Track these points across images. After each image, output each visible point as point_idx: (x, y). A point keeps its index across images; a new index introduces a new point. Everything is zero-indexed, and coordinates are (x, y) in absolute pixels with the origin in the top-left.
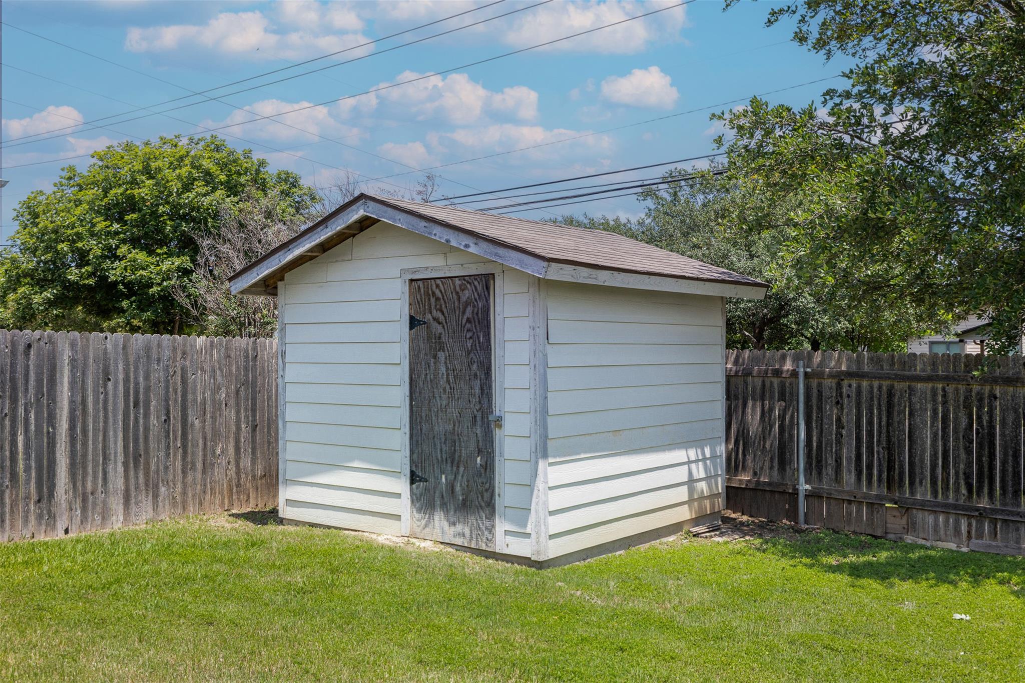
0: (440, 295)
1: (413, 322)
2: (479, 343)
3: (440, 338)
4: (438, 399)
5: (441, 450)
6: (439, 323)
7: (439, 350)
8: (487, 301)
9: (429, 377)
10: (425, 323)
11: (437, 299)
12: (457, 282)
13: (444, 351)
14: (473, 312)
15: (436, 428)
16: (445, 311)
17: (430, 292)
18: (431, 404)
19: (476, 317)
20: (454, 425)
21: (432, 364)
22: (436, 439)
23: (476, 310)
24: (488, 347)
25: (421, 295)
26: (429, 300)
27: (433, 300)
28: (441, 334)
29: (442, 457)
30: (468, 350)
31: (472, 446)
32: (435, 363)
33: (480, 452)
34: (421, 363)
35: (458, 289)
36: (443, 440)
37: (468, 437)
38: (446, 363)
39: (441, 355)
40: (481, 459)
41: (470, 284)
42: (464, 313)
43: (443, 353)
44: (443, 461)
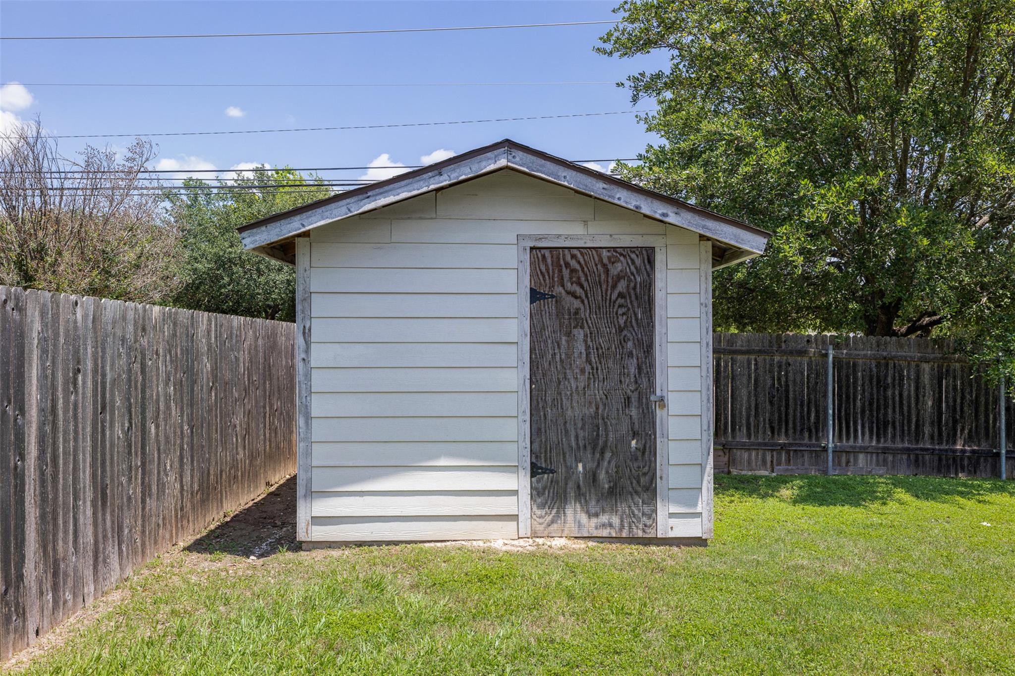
0: (578, 267)
1: (535, 296)
2: (637, 319)
3: (576, 313)
4: (572, 381)
5: (577, 437)
6: (576, 297)
7: (575, 327)
8: (649, 275)
9: (558, 357)
10: (552, 297)
11: (573, 271)
12: (605, 253)
13: (582, 327)
14: (628, 286)
15: (569, 412)
16: (585, 285)
17: (562, 262)
18: (562, 387)
19: (632, 292)
20: (597, 408)
21: (564, 342)
22: (568, 425)
23: (632, 285)
24: (648, 324)
25: (547, 265)
26: (560, 271)
27: (566, 273)
28: (578, 310)
29: (577, 444)
30: (620, 326)
31: (624, 429)
32: (568, 342)
33: (635, 435)
34: (546, 342)
35: (605, 261)
36: (580, 425)
37: (618, 419)
38: (585, 341)
39: (579, 334)
40: (637, 443)
41: (624, 256)
42: (614, 287)
43: (580, 330)
44: (579, 448)
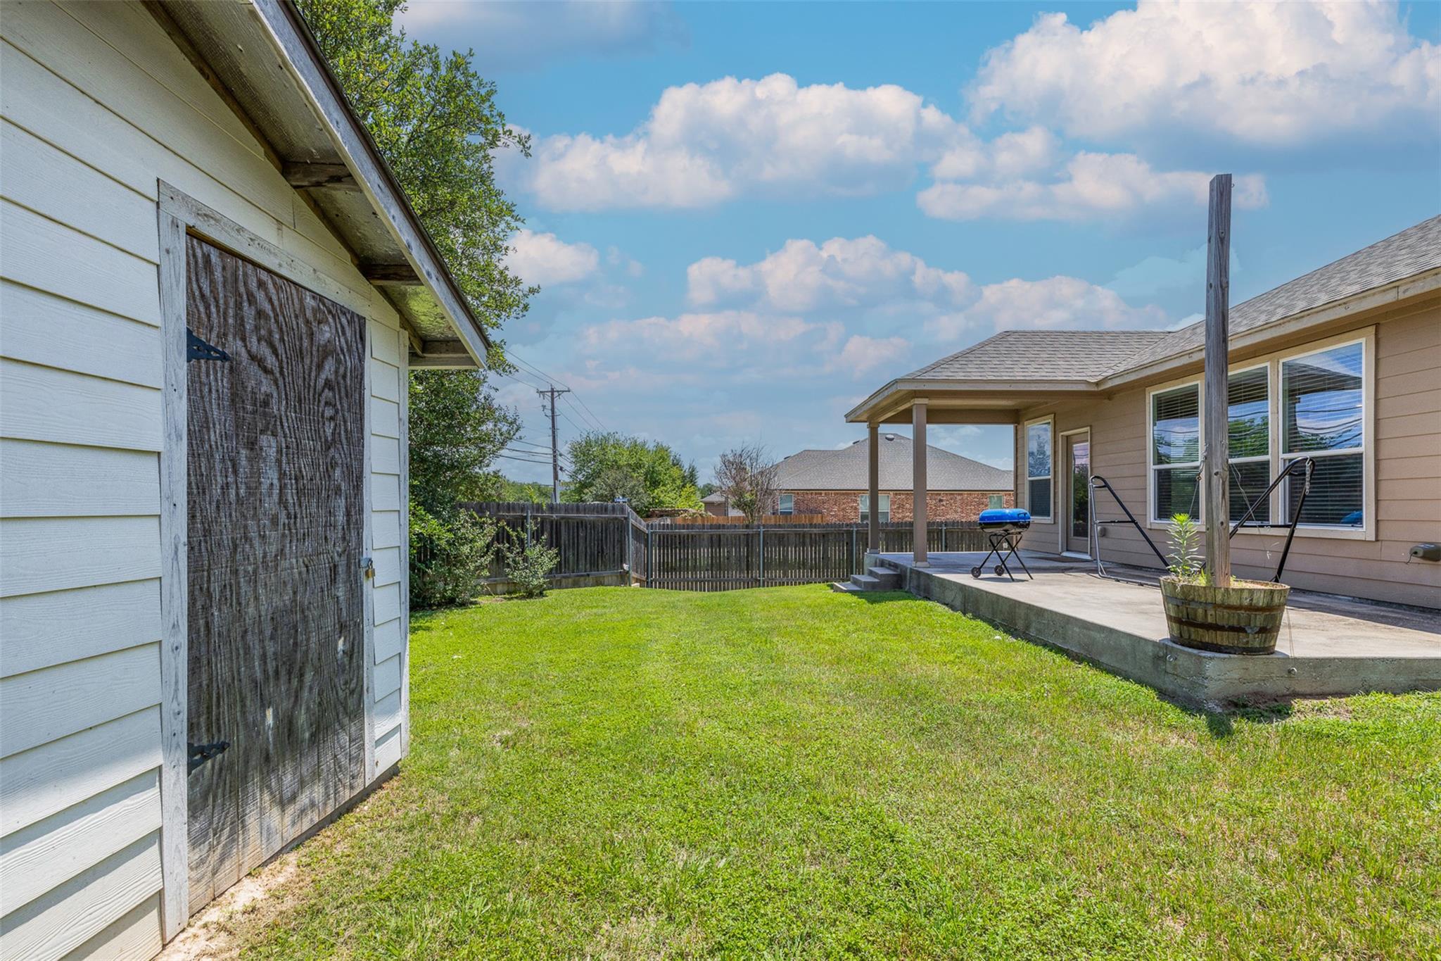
0: (267, 307)
1: (197, 349)
2: (346, 431)
3: (266, 404)
4: (256, 543)
5: (264, 657)
6: (266, 371)
7: (262, 432)
8: (360, 361)
9: (233, 492)
10: (224, 357)
11: (260, 314)
12: (309, 301)
13: (274, 434)
14: (336, 372)
15: (251, 610)
16: (281, 350)
17: (242, 289)
18: (239, 557)
19: (342, 382)
20: (295, 593)
21: (244, 462)
22: (249, 637)
23: (342, 370)
24: (359, 440)
25: (212, 282)
26: (239, 306)
27: (248, 312)
28: (269, 396)
29: (265, 671)
30: (326, 440)
31: (329, 622)
32: (250, 460)
33: (342, 628)
34: (210, 457)
35: (309, 314)
36: (268, 632)
37: (323, 606)
38: (279, 461)
39: (269, 445)
40: (345, 641)
41: (334, 317)
42: (320, 367)
43: (271, 438)
44: (267, 679)
